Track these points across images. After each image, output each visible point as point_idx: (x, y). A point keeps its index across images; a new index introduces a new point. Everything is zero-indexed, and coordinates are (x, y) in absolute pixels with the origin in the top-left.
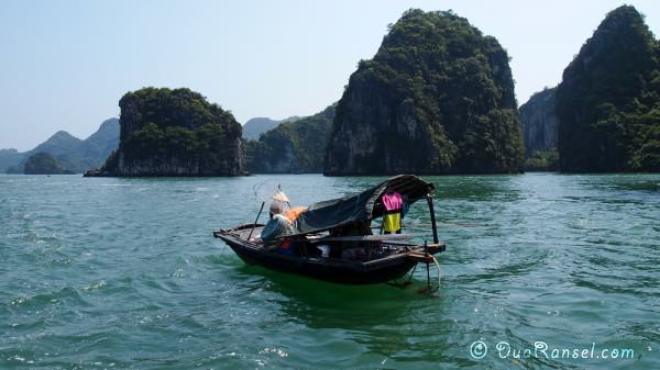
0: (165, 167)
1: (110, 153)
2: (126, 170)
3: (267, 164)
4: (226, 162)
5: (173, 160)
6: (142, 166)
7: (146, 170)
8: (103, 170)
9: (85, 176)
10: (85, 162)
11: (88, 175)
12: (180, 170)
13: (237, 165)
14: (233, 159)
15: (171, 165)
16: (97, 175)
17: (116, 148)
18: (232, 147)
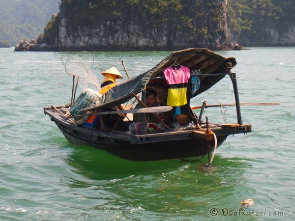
0: (121, 38)
1: (50, 20)
2: (69, 42)
3: (272, 32)
4: (205, 31)
5: (132, 27)
6: (90, 35)
7: (96, 41)
8: (40, 41)
9: (17, 50)
10: (22, 30)
11: (20, 49)
12: (142, 42)
13: (222, 33)
14: (215, 24)
15: (128, 33)
16: (32, 49)
17: (56, 12)
18: (214, 7)
